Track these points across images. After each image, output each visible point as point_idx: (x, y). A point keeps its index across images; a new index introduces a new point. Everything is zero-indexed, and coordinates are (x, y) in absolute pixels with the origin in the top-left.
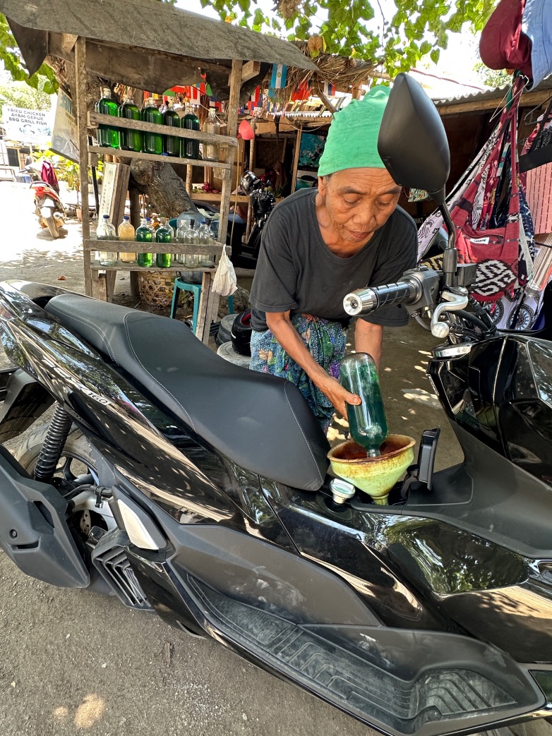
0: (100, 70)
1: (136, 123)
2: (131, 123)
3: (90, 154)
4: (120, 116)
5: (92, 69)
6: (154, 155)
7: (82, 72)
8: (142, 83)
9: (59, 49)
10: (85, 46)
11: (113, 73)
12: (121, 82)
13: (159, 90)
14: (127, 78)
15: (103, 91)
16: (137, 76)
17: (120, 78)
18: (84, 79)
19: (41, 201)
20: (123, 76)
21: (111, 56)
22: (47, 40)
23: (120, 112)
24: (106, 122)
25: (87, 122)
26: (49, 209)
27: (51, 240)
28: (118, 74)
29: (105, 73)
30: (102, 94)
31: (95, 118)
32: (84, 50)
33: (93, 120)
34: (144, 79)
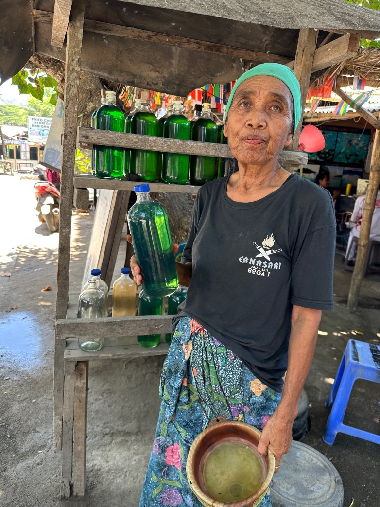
0: (103, 69)
1: (154, 141)
2: (145, 141)
3: (76, 191)
4: (128, 131)
5: (92, 68)
6: (176, 186)
7: (73, 69)
8: (160, 83)
9: (48, 46)
10: (81, 31)
11: (121, 71)
12: (132, 84)
13: (182, 91)
14: (141, 77)
15: (105, 95)
16: (153, 75)
17: (129, 78)
18: (76, 78)
19: (42, 199)
20: (134, 76)
21: (121, 49)
22: (33, 32)
23: (128, 124)
24: (106, 142)
25: (76, 142)
26: (49, 206)
27: (47, 235)
28: (128, 73)
29: (110, 73)
30: (102, 100)
31: (87, 137)
32: (80, 37)
33: (84, 139)
34: (164, 77)
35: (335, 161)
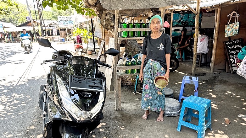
8: (131, 15)
20: (125, 14)
24: (125, 30)
26: (81, 52)
31: (122, 30)
35: (188, 25)
